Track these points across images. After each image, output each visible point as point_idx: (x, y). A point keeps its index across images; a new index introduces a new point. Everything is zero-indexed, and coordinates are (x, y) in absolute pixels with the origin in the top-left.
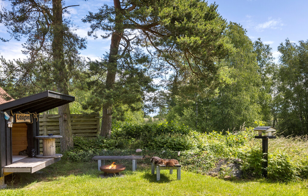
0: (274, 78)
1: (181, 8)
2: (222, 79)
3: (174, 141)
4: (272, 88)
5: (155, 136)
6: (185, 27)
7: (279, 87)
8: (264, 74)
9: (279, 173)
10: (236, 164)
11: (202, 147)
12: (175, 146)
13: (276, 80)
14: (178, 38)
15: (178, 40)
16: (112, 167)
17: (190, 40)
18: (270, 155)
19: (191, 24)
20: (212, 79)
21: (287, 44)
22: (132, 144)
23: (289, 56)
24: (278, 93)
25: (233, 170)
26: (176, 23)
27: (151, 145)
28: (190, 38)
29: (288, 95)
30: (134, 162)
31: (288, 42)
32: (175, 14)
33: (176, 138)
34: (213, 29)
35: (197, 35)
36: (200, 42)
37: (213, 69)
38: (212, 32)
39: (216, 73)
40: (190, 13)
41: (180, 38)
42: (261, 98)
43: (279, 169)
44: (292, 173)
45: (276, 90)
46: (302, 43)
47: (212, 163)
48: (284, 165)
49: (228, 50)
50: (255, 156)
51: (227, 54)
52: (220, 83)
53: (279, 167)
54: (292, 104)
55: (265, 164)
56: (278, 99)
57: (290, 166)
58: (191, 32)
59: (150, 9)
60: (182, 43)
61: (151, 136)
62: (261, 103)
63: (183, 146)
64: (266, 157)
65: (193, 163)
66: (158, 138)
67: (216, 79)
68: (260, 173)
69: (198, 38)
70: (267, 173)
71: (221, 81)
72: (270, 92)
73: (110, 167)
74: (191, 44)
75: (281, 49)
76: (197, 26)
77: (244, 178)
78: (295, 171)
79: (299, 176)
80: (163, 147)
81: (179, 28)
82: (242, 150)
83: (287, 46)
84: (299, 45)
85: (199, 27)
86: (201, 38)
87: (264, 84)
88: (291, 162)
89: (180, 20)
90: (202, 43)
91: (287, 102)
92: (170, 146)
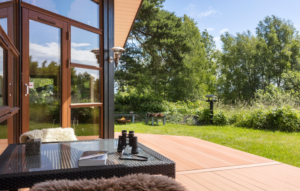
0: (218, 62)
1: (162, 20)
2: (185, 66)
3: (154, 106)
4: (216, 70)
5: (140, 103)
6: (164, 33)
7: (222, 70)
8: (211, 59)
9: (218, 121)
10: (195, 118)
11: (173, 110)
12: (155, 109)
13: (220, 64)
14: (161, 40)
15: (161, 41)
16: (123, 119)
17: (168, 41)
18: (214, 111)
19: (168, 31)
20: (178, 65)
21: (227, 35)
22: (125, 109)
23: (228, 45)
24: (221, 75)
25: (194, 120)
26: (159, 30)
27: (139, 109)
28: (168, 40)
29: (229, 76)
30: (134, 117)
31: (227, 33)
32: (158, 24)
33: (155, 105)
34: (181, 34)
35: (171, 38)
36: (173, 42)
37: (180, 59)
38: (180, 36)
39: (181, 61)
40: (167, 24)
41: (162, 40)
42: (208, 80)
43: (219, 119)
44: (226, 121)
45: (220, 72)
46: (238, 35)
47: (181, 118)
48: (221, 116)
49: (189, 47)
50: (206, 112)
51: (189, 50)
52: (184, 68)
53: (219, 118)
54: (232, 84)
55: (212, 117)
56: (221, 80)
57: (225, 117)
58: (168, 36)
59: (145, 23)
60: (163, 43)
61: (137, 103)
62: (207, 84)
63: (160, 109)
64: (212, 112)
65: (169, 119)
66: (142, 105)
67: (182, 65)
68: (209, 122)
69: (172, 40)
70: (213, 122)
71: (184, 67)
72: (215, 74)
73: (122, 119)
74: (169, 44)
75: (223, 39)
76: (171, 32)
77: (200, 125)
78: (227, 120)
79: (229, 123)
80: (147, 110)
81: (161, 33)
82: (198, 110)
83: (227, 36)
84: (236, 36)
85: (172, 33)
86: (174, 39)
87: (210, 67)
88: (225, 115)
89: (161, 28)
90: (175, 43)
91: (228, 83)
92: (152, 109)
